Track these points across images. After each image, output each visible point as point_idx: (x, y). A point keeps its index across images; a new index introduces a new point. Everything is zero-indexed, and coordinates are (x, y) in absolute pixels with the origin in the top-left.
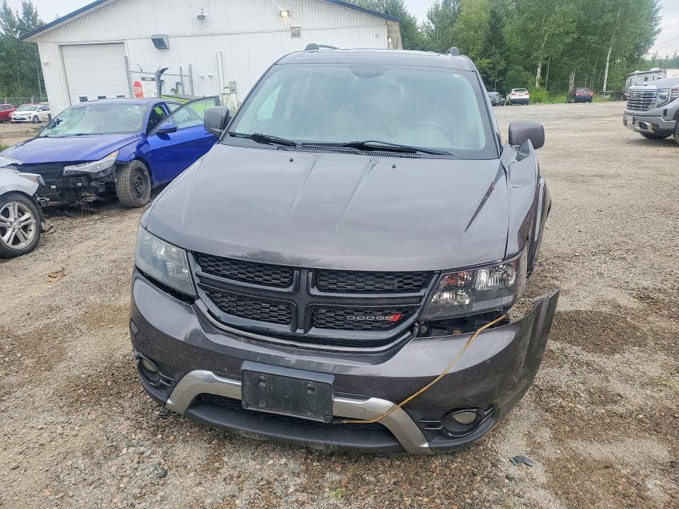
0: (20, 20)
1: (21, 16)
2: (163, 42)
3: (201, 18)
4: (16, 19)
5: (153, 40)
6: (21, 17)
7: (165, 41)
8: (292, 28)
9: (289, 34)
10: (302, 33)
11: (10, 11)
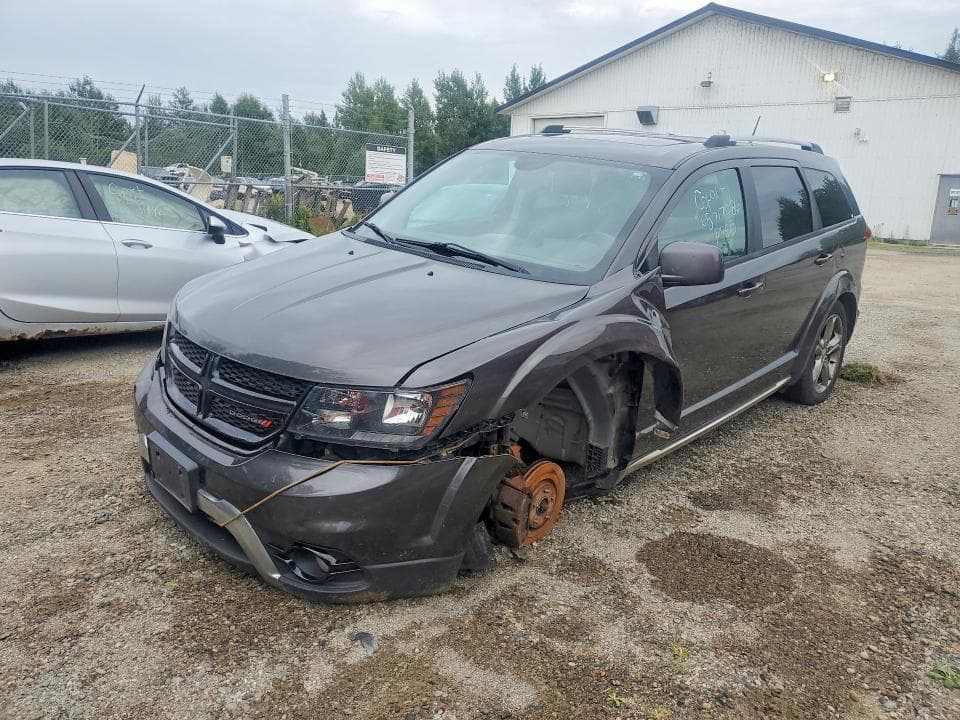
0: (526, 89)
1: (528, 83)
2: (651, 116)
3: (707, 84)
4: (522, 87)
5: (638, 113)
6: (527, 85)
7: (654, 115)
8: (838, 98)
9: (832, 107)
10: (854, 106)
11: (518, 78)
